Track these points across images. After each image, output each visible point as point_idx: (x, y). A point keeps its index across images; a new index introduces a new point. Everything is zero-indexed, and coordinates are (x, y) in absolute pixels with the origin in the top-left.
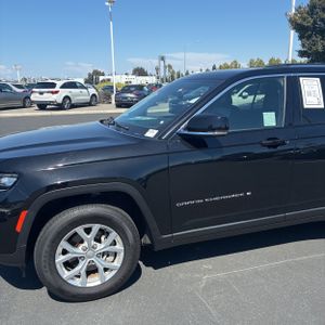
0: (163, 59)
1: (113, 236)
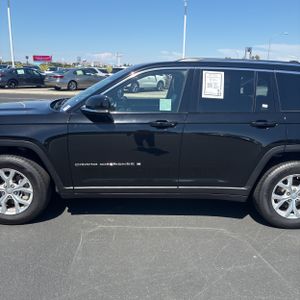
1: (26, 180)
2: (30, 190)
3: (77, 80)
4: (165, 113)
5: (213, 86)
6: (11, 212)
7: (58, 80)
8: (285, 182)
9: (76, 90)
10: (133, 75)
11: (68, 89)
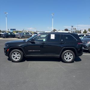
0: (72, 27)
1: (19, 54)
2: (20, 56)
3: (24, 36)
4: (44, 42)
5: (53, 37)
6: (16, 60)
7: (19, 36)
8: (67, 54)
9: (24, 38)
10: (39, 35)
11: (22, 38)
